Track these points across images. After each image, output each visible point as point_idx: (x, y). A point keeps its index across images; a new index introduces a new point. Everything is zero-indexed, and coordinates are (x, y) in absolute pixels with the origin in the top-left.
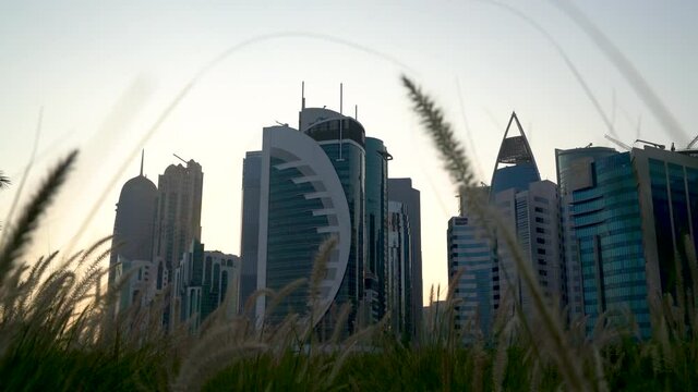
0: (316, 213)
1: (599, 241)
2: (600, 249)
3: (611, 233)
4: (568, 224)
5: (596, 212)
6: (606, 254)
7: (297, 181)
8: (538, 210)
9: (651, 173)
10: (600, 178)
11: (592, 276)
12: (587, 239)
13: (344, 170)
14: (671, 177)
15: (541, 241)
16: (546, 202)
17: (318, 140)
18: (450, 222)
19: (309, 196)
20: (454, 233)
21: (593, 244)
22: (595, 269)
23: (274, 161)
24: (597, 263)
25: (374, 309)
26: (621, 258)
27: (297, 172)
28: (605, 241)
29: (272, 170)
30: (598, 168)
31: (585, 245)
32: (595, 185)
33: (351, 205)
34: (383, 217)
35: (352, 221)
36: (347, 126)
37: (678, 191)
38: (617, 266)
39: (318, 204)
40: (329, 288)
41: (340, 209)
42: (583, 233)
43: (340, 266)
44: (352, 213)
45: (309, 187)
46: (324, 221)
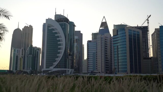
0: (58, 39)
1: (118, 47)
2: (118, 48)
3: (120, 45)
4: (112, 43)
5: (117, 40)
6: (119, 50)
7: (53, 32)
8: (106, 39)
9: (129, 32)
10: (119, 33)
11: (116, 54)
12: (115, 46)
13: (64, 29)
14: (133, 33)
15: (106, 46)
16: (108, 38)
17: (58, 22)
18: (88, 41)
19: (56, 35)
20: (88, 44)
21: (116, 47)
22: (117, 53)
23: (48, 27)
24: (117, 52)
25: (71, 60)
26: (122, 51)
27: (53, 30)
28: (119, 47)
29: (48, 29)
30: (118, 31)
31: (115, 48)
32: (117, 35)
33: (66, 37)
34: (73, 40)
35: (66, 41)
36: (65, 19)
37: (134, 36)
38: (121, 52)
39: (58, 37)
40: (60, 56)
41: (63, 38)
42: (115, 45)
43: (63, 51)
44: (66, 39)
45: (56, 33)
46: (59, 41)
